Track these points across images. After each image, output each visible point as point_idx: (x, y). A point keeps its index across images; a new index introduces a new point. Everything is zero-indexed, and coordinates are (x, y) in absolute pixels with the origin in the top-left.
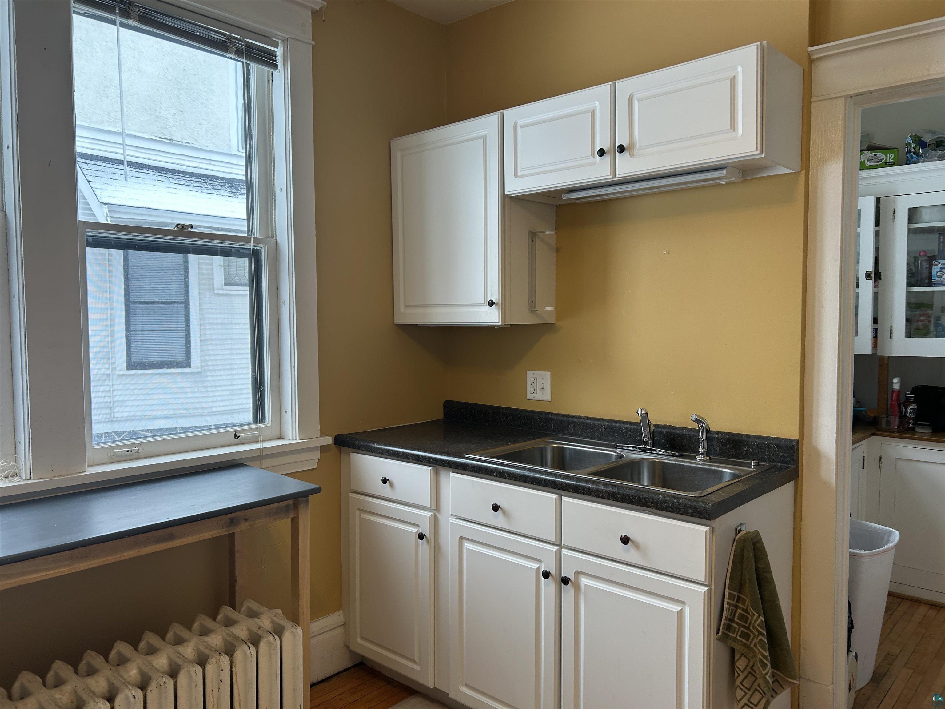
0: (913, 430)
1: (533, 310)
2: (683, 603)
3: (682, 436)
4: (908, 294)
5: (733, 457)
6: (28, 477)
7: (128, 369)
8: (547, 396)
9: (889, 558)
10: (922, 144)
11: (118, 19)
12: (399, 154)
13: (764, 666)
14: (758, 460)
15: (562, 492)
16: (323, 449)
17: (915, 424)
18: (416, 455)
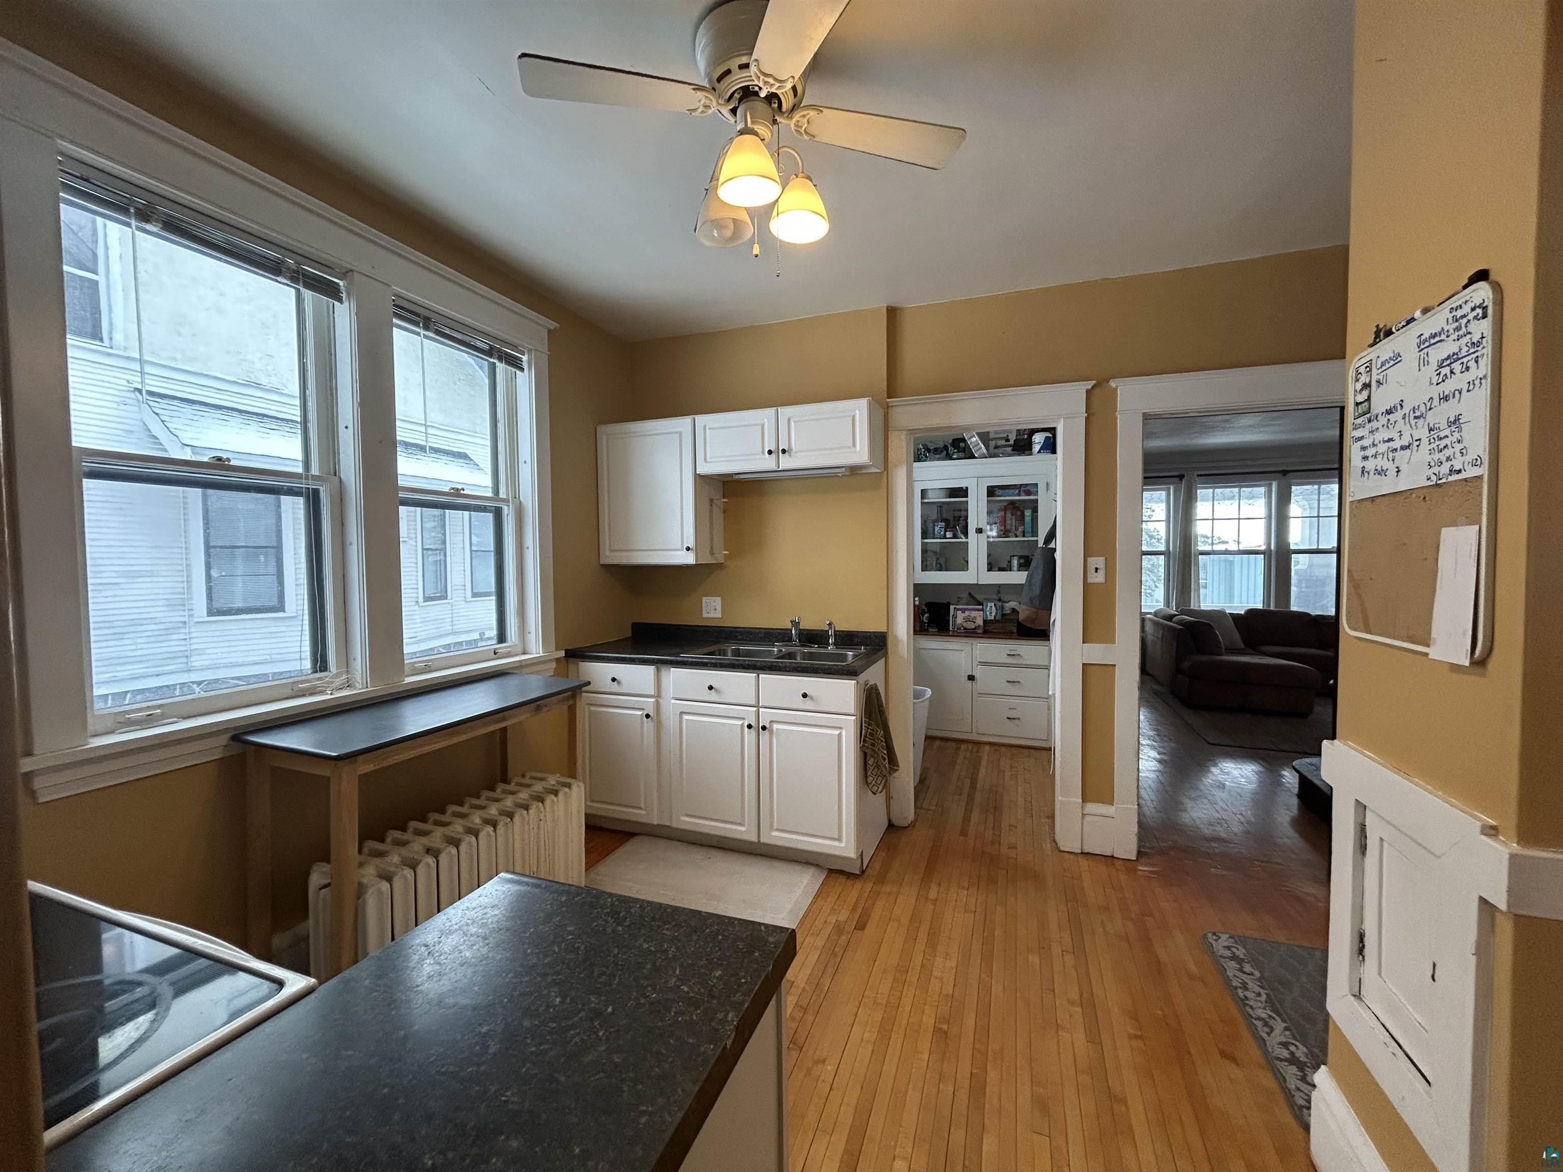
0: (927, 630)
1: (712, 553)
2: (841, 728)
3: (817, 635)
4: (922, 543)
5: (848, 645)
6: (365, 686)
7: (208, 616)
8: (718, 615)
9: (927, 704)
10: (929, 450)
11: (422, 332)
12: (605, 438)
13: (884, 759)
14: (866, 645)
15: (759, 672)
16: (558, 660)
17: (928, 626)
18: (641, 658)
